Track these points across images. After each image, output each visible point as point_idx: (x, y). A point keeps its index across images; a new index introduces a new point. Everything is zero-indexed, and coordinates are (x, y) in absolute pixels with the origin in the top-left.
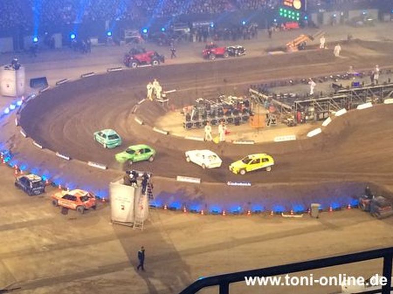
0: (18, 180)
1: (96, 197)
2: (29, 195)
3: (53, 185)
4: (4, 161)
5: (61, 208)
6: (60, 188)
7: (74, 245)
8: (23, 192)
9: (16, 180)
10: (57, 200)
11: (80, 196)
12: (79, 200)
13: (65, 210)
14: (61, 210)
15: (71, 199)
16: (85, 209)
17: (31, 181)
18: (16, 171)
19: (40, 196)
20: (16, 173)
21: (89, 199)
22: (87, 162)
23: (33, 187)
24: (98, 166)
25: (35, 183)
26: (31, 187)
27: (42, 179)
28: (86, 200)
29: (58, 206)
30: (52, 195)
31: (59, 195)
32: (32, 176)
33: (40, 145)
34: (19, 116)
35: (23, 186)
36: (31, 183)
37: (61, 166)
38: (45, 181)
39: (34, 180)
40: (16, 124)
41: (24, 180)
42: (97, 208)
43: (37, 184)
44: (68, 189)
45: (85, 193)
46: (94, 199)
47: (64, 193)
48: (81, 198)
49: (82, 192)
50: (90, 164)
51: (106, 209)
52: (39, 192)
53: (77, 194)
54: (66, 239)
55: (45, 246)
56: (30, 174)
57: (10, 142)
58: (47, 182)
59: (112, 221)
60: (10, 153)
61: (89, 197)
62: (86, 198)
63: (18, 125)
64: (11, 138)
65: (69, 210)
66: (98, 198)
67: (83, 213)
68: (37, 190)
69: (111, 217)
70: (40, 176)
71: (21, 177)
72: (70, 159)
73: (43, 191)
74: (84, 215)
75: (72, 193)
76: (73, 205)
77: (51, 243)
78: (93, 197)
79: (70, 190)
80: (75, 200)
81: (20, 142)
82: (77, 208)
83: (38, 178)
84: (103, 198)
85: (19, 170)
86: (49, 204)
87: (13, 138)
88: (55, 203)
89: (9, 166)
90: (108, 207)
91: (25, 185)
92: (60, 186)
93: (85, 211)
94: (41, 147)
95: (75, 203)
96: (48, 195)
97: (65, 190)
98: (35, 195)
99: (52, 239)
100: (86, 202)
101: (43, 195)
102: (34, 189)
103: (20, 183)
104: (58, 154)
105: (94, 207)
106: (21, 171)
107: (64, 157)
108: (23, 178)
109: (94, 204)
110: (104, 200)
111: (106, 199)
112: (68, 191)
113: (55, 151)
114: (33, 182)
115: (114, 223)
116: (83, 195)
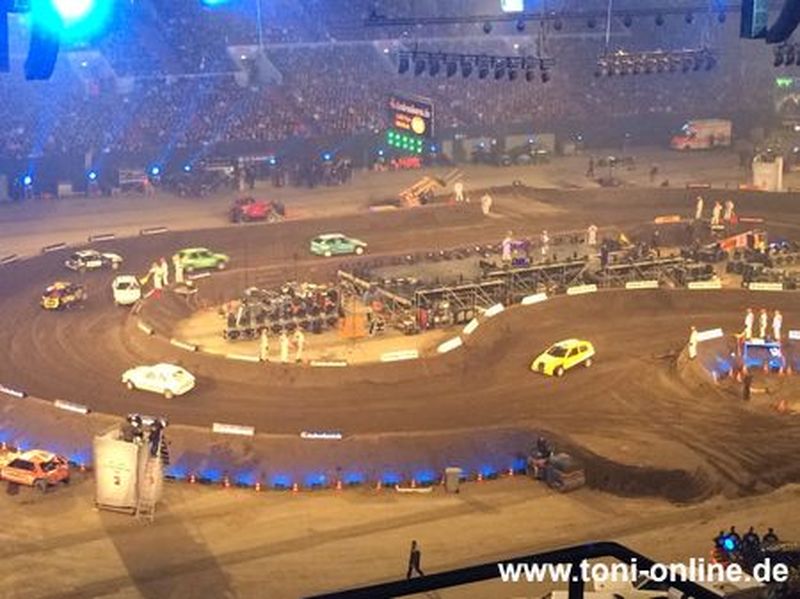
1: (69, 463)
5: (7, 483)
6: (4, 448)
7: (31, 549)
11: (40, 461)
12: (38, 467)
13: (14, 487)
14: (6, 487)
15: (24, 468)
16: (50, 485)
21: (57, 466)
22: (53, 401)
24: (73, 408)
28: (51, 469)
29: (1, 480)
31: (3, 460)
37: (7, 408)
42: (71, 482)
44: (19, 449)
45: (50, 457)
46: (65, 467)
47: (12, 457)
48: (43, 465)
49: (43, 455)
50: (58, 404)
51: (88, 483)
53: (35, 457)
54: (15, 538)
59: (97, 504)
61: (55, 464)
62: (51, 465)
65: (21, 488)
66: (73, 465)
67: (47, 492)
69: (96, 496)
72: (25, 395)
74: (49, 495)
75: (27, 456)
76: (28, 478)
78: (63, 464)
79: (23, 452)
80: (32, 470)
82: (35, 481)
84: (83, 464)
90: (91, 481)
92: (4, 444)
93: (50, 489)
95: (31, 475)
97: (14, 450)
100: (51, 472)
105: (65, 481)
107: (12, 392)
109: (65, 474)
110: (83, 468)
111: (88, 465)
112: (19, 453)
115: (101, 510)
116: (46, 460)
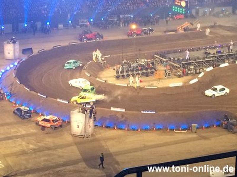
0: (15, 109)
1: (62, 120)
2: (21, 119)
3: (36, 113)
4: (7, 98)
5: (41, 126)
6: (40, 114)
7: (49, 149)
8: (18, 117)
9: (14, 110)
10: (39, 122)
11: (52, 119)
12: (51, 121)
13: (43, 128)
14: (41, 128)
15: (47, 121)
16: (55, 128)
17: (23, 110)
18: (14, 104)
19: (28, 119)
20: (14, 105)
21: (58, 121)
23: (24, 114)
24: (63, 102)
25: (25, 111)
26: (23, 114)
27: (30, 109)
28: (56, 122)
29: (39, 125)
30: (36, 119)
31: (40, 119)
32: (23, 107)
33: (29, 89)
34: (16, 71)
35: (18, 113)
36: (23, 112)
37: (41, 101)
38: (32, 111)
39: (25, 110)
40: (14, 76)
41: (18, 110)
42: (63, 126)
43: (26, 112)
44: (45, 115)
45: (55, 118)
46: (61, 121)
47: (43, 118)
48: (53, 121)
49: (53, 117)
50: (58, 100)
52: (28, 117)
54: (43, 145)
55: (31, 150)
56: (23, 106)
57: (10, 87)
58: (33, 111)
59: (71, 134)
60: (10, 93)
62: (56, 121)
63: (15, 77)
64: (10, 85)
65: (46, 128)
66: (63, 121)
67: (54, 130)
68: (26, 116)
69: (71, 132)
70: (28, 108)
71: (17, 108)
72: (47, 97)
73: (30, 116)
74: (55, 131)
75: (48, 118)
76: (48, 125)
77: (35, 147)
78: (60, 120)
79: (46, 116)
80: (49, 122)
81: (16, 87)
82: (50, 126)
83: (27, 109)
84: (66, 121)
85: (15, 104)
86: (34, 125)
87: (12, 84)
88: (37, 123)
89: (10, 101)
90: (69, 126)
91: (19, 113)
92: (40, 113)
93: (55, 129)
94: (29, 90)
95: (49, 124)
96: (33, 119)
97: (43, 115)
98: (25, 119)
99: (35, 145)
100: (56, 123)
101: (30, 119)
102: (25, 115)
103: (16, 112)
104: (39, 94)
105: (61, 126)
106: (17, 104)
107: (43, 96)
108: (18, 108)
109: (60, 124)
110: (67, 122)
111: (68, 121)
112: (45, 116)
113: (37, 92)
114: (24, 111)
115: (73, 136)
116: (55, 119)
